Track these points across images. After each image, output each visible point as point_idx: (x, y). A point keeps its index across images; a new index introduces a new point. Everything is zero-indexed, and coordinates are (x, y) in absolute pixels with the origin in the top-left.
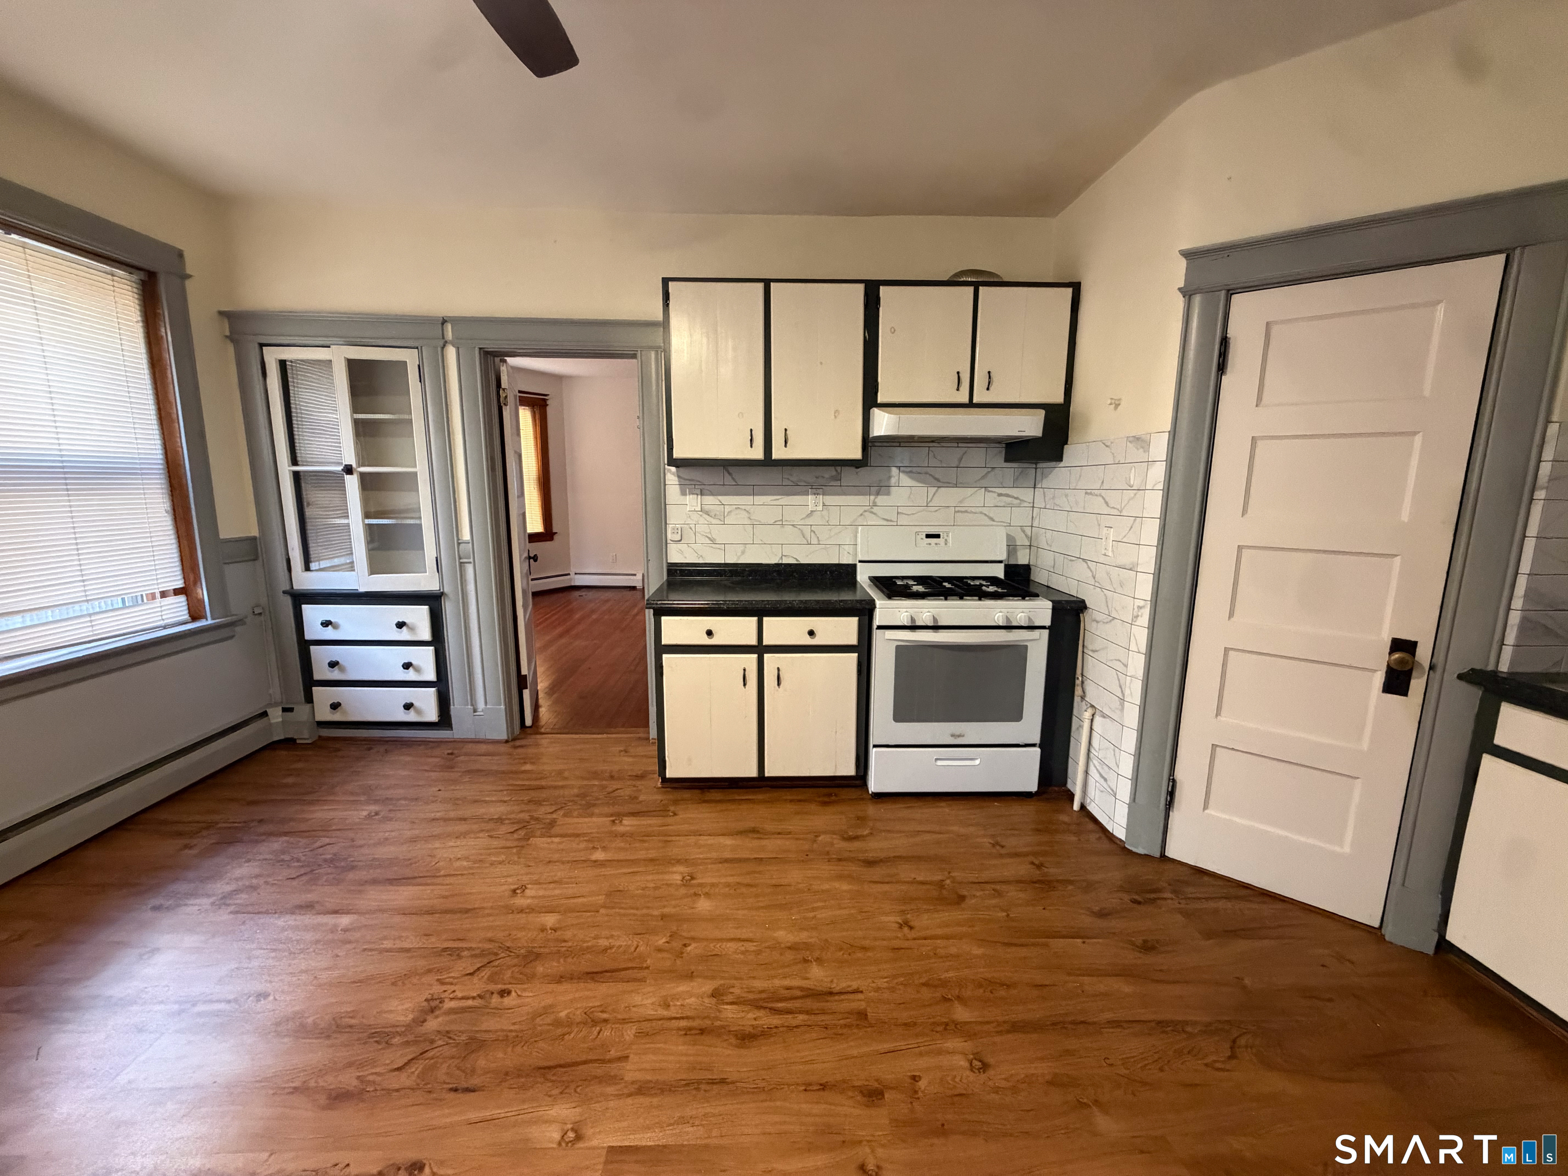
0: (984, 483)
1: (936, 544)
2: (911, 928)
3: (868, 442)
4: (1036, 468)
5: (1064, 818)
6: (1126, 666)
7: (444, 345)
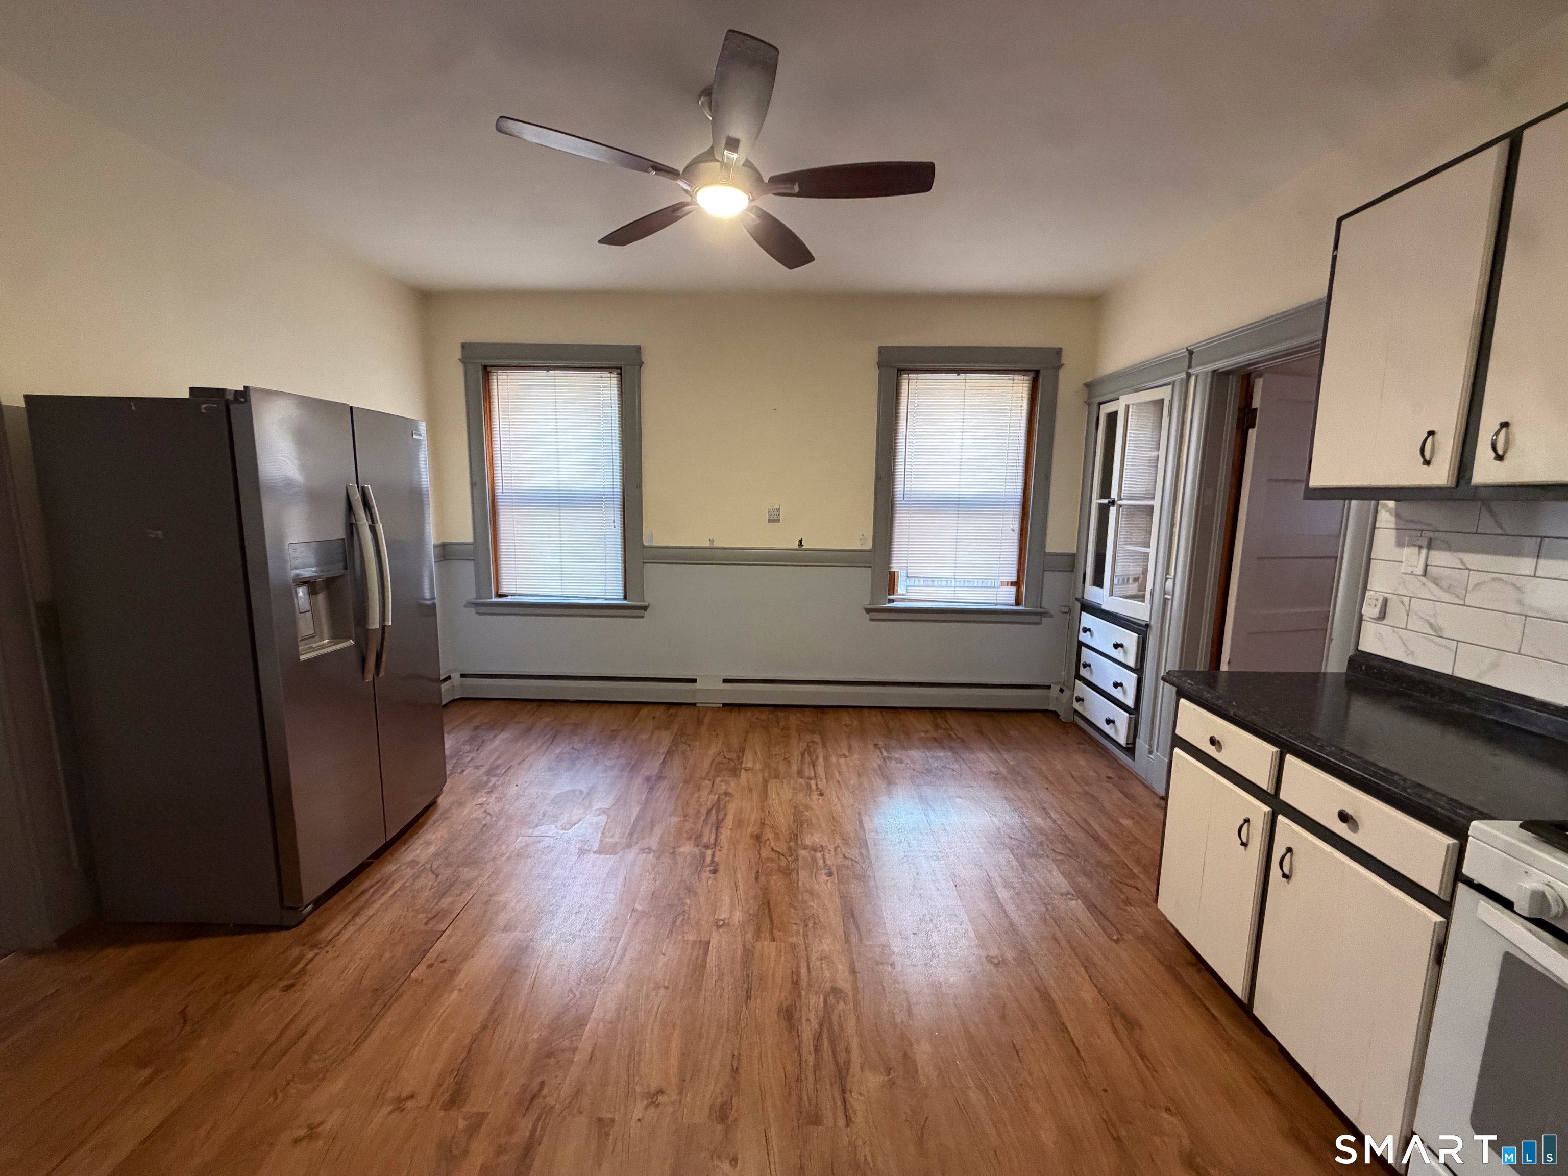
7: (1189, 375)
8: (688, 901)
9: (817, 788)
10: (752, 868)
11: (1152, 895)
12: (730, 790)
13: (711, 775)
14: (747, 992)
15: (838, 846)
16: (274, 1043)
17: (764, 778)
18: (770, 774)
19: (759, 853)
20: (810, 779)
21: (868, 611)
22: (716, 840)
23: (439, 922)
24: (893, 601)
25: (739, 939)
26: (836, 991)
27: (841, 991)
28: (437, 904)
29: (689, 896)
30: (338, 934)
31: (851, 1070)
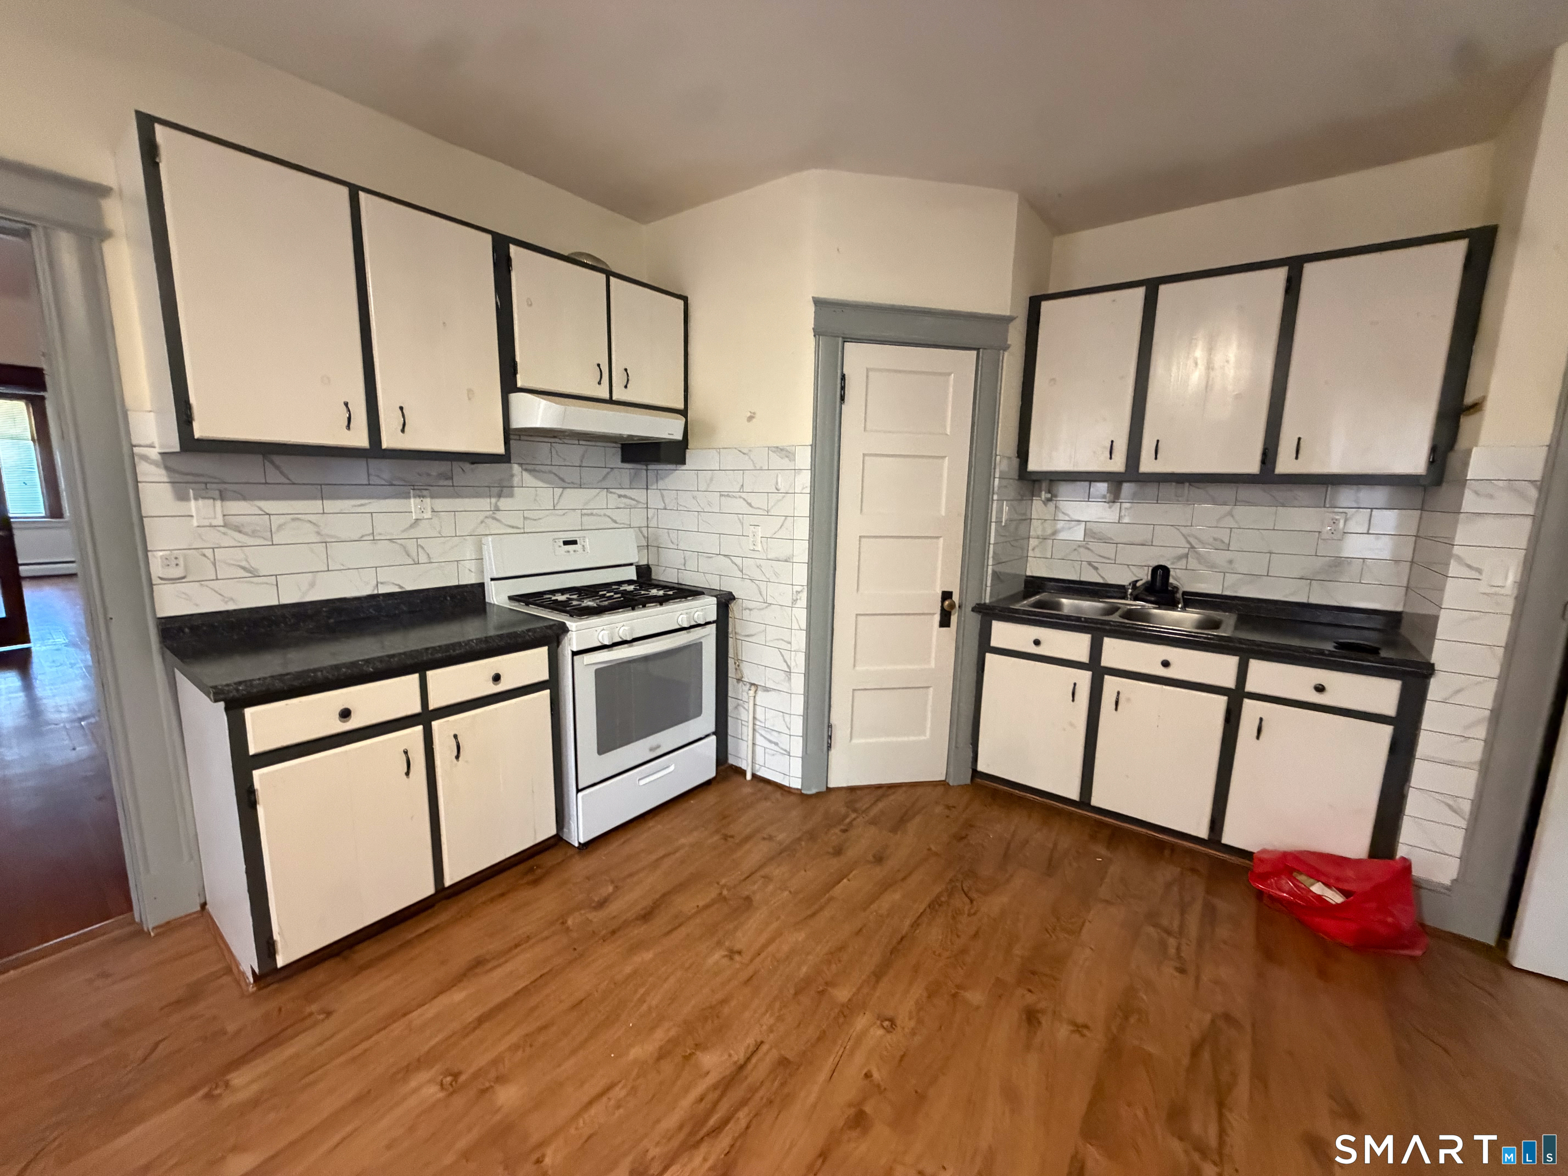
0: (604, 485)
1: (575, 551)
2: (739, 953)
3: (509, 433)
4: (647, 470)
5: (747, 790)
6: (790, 643)
31: (718, 1079)
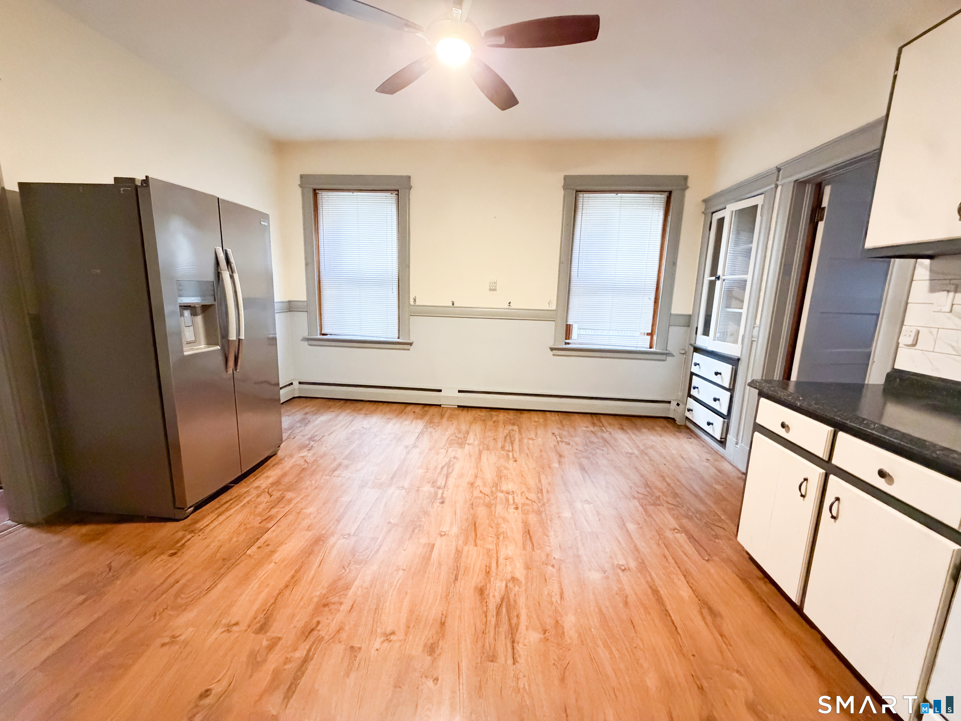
7: (777, 186)
8: (423, 519)
9: (513, 457)
10: (466, 502)
11: (733, 533)
12: (457, 456)
13: (446, 447)
14: (456, 576)
15: (524, 492)
16: (159, 586)
17: (479, 450)
18: (483, 448)
19: (472, 493)
20: (509, 451)
21: (552, 349)
22: (445, 484)
23: (269, 522)
24: (568, 344)
25: (454, 543)
26: (513, 579)
27: (518, 580)
28: (269, 511)
29: (425, 517)
30: (207, 525)
31: (519, 629)
